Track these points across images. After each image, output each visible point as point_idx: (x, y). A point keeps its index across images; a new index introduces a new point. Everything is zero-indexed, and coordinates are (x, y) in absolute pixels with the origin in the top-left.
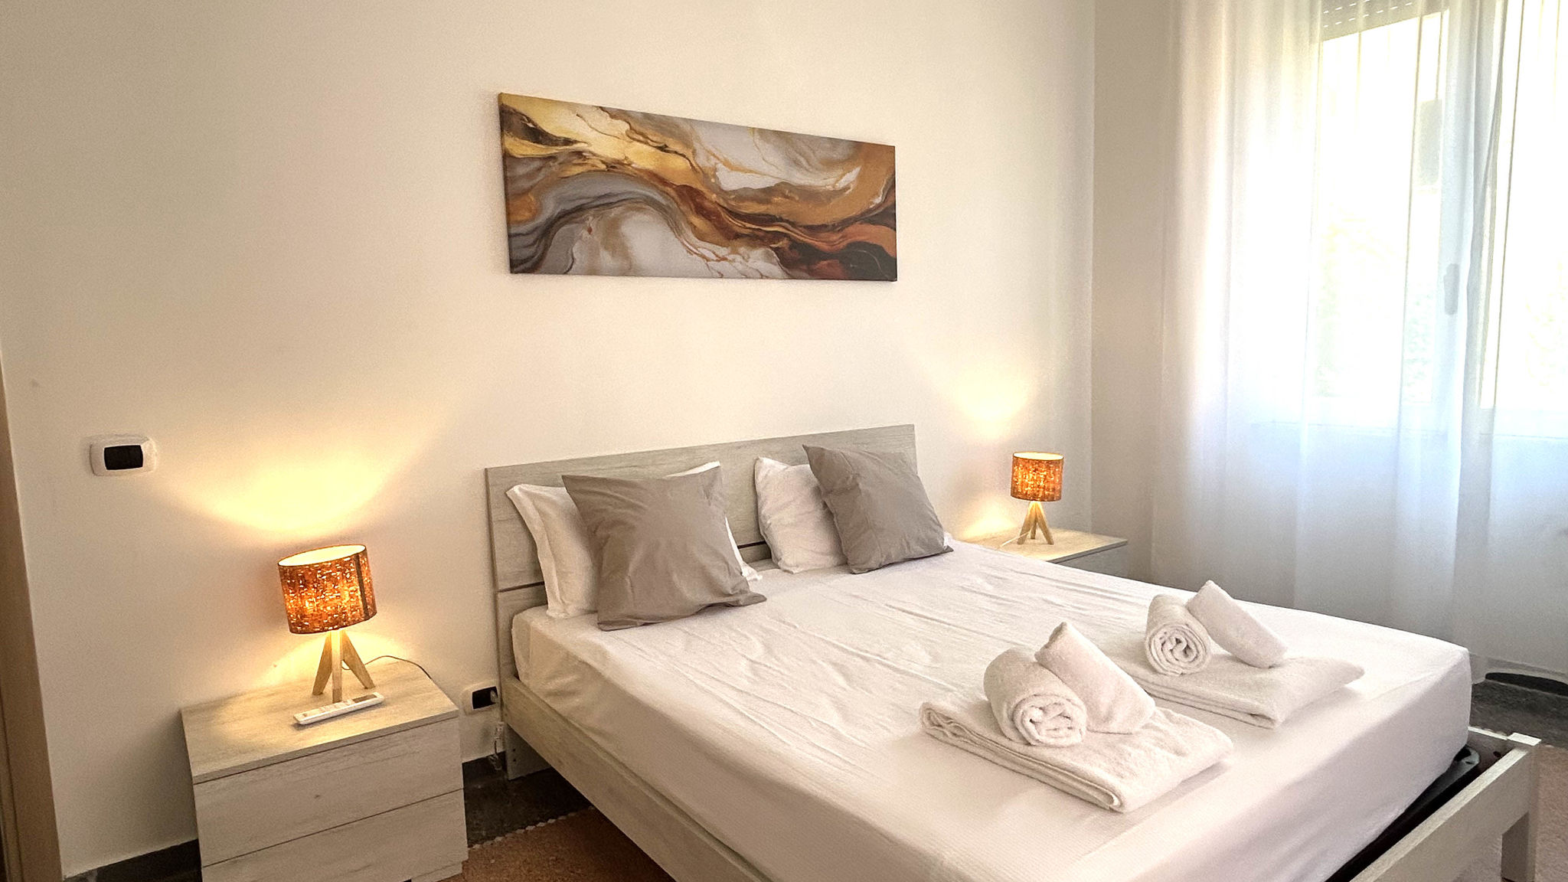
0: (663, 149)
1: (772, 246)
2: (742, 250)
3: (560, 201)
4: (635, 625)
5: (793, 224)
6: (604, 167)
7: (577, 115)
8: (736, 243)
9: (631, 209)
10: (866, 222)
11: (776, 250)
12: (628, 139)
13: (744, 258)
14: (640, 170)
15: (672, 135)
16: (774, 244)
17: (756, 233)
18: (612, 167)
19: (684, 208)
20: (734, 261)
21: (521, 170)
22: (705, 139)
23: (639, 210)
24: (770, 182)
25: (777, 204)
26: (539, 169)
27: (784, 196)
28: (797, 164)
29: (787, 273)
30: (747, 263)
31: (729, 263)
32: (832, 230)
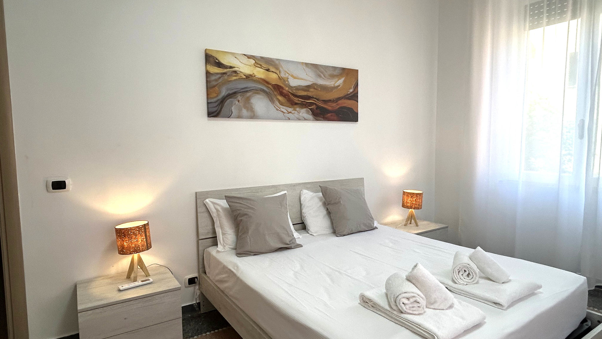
0: (268, 70)
1: (309, 108)
2: (298, 109)
3: (228, 90)
4: (251, 255)
5: (318, 99)
6: (245, 77)
7: (235, 57)
8: (295, 106)
9: (256, 93)
10: (347, 99)
11: (311, 109)
12: (255, 67)
13: (298, 112)
14: (259, 78)
15: (271, 65)
16: (310, 107)
17: (303, 102)
18: (248, 77)
19: (275, 93)
20: (294, 113)
21: (213, 78)
22: (284, 67)
23: (258, 93)
24: (309, 83)
25: (312, 92)
26: (220, 78)
27: (315, 89)
28: (320, 76)
29: (315, 118)
30: (300, 114)
31: (292, 114)
32: (333, 102)
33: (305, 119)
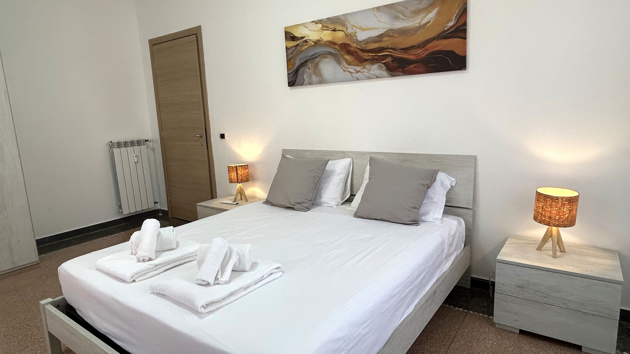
0: (334, 30)
1: (382, 62)
2: (368, 66)
3: (300, 59)
5: (394, 49)
6: (313, 44)
7: (305, 27)
8: (364, 63)
9: (323, 57)
10: (442, 39)
11: (384, 64)
12: (322, 30)
13: (368, 70)
14: (325, 41)
15: (337, 23)
16: (384, 61)
17: (375, 57)
18: (316, 43)
19: (342, 53)
20: (363, 72)
21: (290, 52)
22: (352, 21)
23: (325, 57)
24: (382, 31)
25: (387, 41)
26: (294, 50)
27: (390, 36)
28: (397, 18)
29: (390, 74)
30: (370, 72)
31: (361, 73)
32: (418, 48)
33: (376, 76)
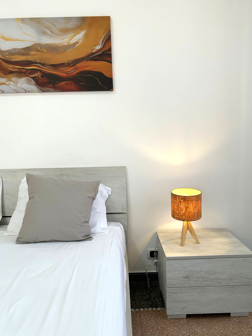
1: (30, 76)
2: (14, 79)
5: (43, 64)
8: (10, 75)
10: (91, 60)
11: (33, 78)
13: (15, 83)
16: (32, 75)
17: (21, 70)
20: (9, 85)
24: (29, 44)
27: (38, 51)
28: (44, 33)
29: (41, 89)
30: (17, 85)
31: (6, 86)
32: (68, 66)
33: (25, 91)
